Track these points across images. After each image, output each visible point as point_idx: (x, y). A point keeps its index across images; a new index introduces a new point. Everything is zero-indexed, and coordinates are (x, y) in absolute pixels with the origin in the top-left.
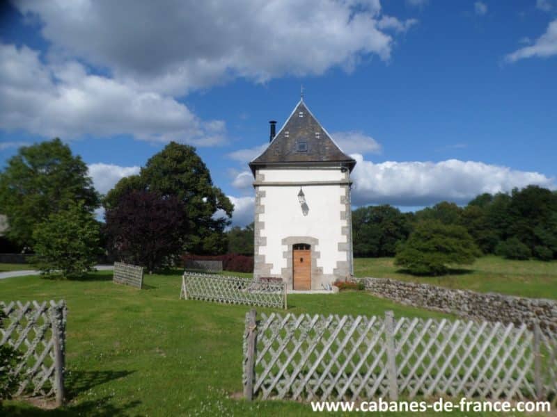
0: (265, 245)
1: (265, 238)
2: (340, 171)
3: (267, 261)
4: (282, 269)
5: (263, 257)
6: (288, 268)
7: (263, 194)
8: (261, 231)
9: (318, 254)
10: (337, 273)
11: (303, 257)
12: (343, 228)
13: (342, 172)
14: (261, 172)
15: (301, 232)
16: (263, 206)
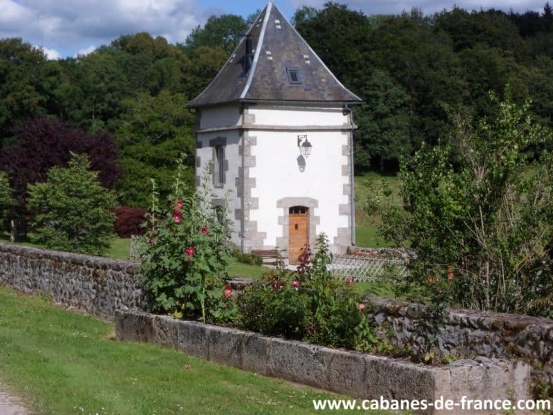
0: (257, 208)
1: (257, 199)
2: (341, 114)
3: (260, 229)
4: (277, 239)
5: (255, 223)
6: (284, 237)
7: (253, 141)
8: (253, 190)
9: (318, 219)
10: (338, 242)
11: (298, 223)
12: (344, 185)
13: (344, 115)
14: (251, 111)
15: (298, 192)
16: (254, 158)
